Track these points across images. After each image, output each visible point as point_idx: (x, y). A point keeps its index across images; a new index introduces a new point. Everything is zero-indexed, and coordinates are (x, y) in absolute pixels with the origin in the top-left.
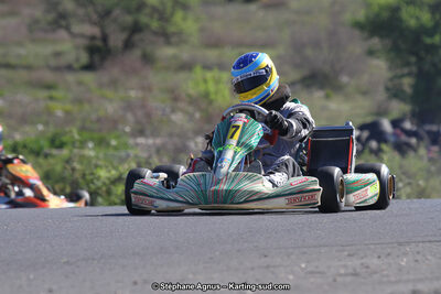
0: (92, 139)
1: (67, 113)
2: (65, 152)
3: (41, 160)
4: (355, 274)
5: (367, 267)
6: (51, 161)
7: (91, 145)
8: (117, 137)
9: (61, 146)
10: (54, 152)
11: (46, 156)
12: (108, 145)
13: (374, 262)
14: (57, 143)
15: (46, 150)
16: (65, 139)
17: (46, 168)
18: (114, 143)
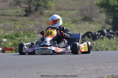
0: (26, 35)
1: (20, 28)
2: (19, 38)
3: (13, 40)
4: (97, 70)
5: (100, 69)
6: (15, 40)
7: (26, 36)
8: (33, 34)
9: (18, 37)
10: (16, 38)
11: (14, 39)
12: (31, 36)
13: (102, 67)
14: (17, 36)
15: (14, 38)
16: (19, 35)
17: (14, 42)
18: (32, 36)
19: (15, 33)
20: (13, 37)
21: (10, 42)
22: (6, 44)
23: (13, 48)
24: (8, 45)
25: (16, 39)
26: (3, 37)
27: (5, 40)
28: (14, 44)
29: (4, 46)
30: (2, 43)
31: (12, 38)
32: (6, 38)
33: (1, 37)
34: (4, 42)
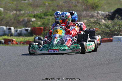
19: (44, 12)
20: (42, 16)
21: (39, 22)
22: (34, 23)
23: (42, 28)
24: (37, 24)
25: (45, 18)
26: (32, 16)
27: (34, 19)
28: (43, 24)
29: (33, 26)
30: (31, 23)
31: (40, 18)
32: (34, 17)
33: (30, 16)
34: (32, 22)
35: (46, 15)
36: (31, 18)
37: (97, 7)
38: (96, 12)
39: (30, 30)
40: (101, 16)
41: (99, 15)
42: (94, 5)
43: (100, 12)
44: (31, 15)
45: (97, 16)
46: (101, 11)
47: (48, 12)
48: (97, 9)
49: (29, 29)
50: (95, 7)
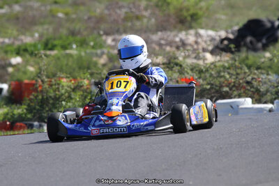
35: (50, 46)
36: (9, 55)
37: (194, 17)
38: (192, 32)
39: (8, 91)
40: (205, 42)
41: (200, 40)
42: (185, 14)
43: (202, 32)
44: (9, 48)
45: (196, 43)
46: (206, 27)
47: (55, 39)
48: (194, 24)
49: (5, 87)
50: (189, 18)
